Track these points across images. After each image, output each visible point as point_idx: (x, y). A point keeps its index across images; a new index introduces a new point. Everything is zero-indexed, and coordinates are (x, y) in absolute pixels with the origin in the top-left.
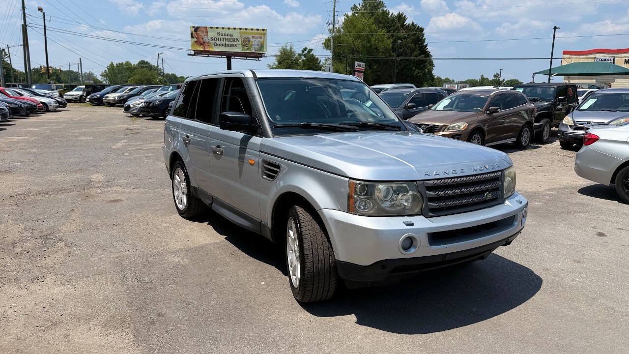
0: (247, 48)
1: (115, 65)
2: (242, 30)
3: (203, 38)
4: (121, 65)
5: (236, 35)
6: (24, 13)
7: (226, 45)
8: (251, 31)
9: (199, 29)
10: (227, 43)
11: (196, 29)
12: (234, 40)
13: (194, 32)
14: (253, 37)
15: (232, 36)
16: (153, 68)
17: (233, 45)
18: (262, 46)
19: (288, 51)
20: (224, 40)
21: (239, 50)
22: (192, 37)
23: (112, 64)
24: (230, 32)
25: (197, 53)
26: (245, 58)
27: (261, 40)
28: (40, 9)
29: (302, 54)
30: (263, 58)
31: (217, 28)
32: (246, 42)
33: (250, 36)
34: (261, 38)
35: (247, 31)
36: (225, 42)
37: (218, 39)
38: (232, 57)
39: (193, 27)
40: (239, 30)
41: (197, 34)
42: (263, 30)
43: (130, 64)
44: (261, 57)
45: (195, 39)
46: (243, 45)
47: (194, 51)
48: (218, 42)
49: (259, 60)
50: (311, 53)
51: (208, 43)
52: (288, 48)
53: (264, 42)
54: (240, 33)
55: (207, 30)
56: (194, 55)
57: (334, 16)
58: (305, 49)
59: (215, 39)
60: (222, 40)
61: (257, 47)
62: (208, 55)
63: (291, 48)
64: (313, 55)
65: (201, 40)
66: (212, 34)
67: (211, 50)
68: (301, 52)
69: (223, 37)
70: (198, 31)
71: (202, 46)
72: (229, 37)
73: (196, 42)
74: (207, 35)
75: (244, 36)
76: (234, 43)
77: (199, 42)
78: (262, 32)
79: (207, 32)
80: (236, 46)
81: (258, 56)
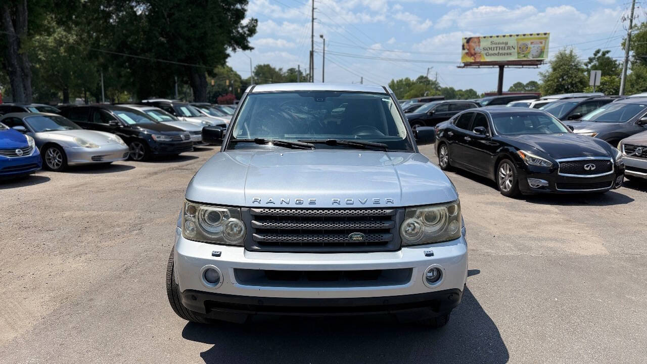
0: (523, 55)
1: (395, 82)
2: (519, 37)
3: (474, 49)
4: (401, 81)
5: (512, 42)
6: (313, 41)
7: (499, 54)
8: (530, 36)
9: (471, 40)
10: (501, 51)
11: (469, 40)
12: (509, 48)
13: (465, 44)
14: (532, 43)
15: (507, 43)
16: (431, 83)
17: (507, 54)
18: (542, 52)
19: (567, 56)
20: (498, 49)
21: (514, 58)
22: (464, 49)
23: (393, 81)
24: (504, 40)
25: (467, 65)
26: (521, 66)
27: (541, 45)
28: (322, 36)
29: (594, 58)
30: (542, 65)
31: (491, 37)
32: (523, 49)
33: (529, 42)
34: (541, 43)
35: (526, 37)
36: (498, 51)
37: (490, 49)
38: (506, 66)
39: (466, 38)
40: (516, 37)
41: (468, 45)
42: (545, 34)
43: (409, 80)
44: (541, 64)
45: (466, 51)
46: (519, 53)
47: (463, 63)
48: (490, 52)
49: (537, 68)
50: (607, 55)
51: (480, 53)
52: (568, 52)
53: (544, 48)
54: (517, 40)
55: (479, 40)
56: (464, 67)
57: (633, 8)
58: (598, 52)
59: (488, 49)
60: (495, 48)
61: (535, 53)
62: (479, 66)
63: (571, 52)
64: (608, 58)
65: (473, 52)
66: (484, 44)
67: (482, 60)
68: (593, 56)
69: (497, 46)
70: (470, 42)
71: (472, 57)
72: (503, 45)
73: (467, 53)
74: (479, 46)
75: (521, 42)
76: (509, 51)
77: (470, 54)
78: (544, 36)
79: (479, 42)
80: (510, 54)
81: (535, 63)
